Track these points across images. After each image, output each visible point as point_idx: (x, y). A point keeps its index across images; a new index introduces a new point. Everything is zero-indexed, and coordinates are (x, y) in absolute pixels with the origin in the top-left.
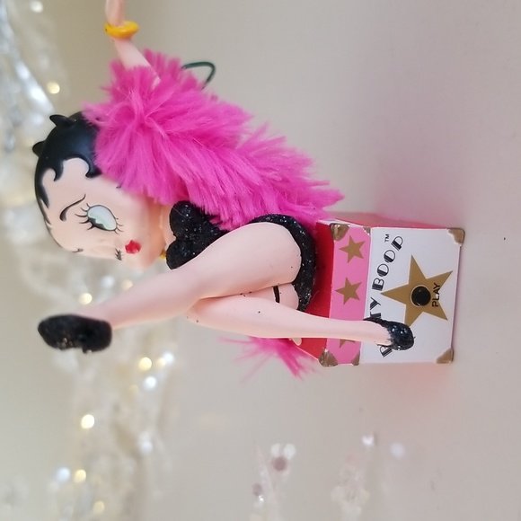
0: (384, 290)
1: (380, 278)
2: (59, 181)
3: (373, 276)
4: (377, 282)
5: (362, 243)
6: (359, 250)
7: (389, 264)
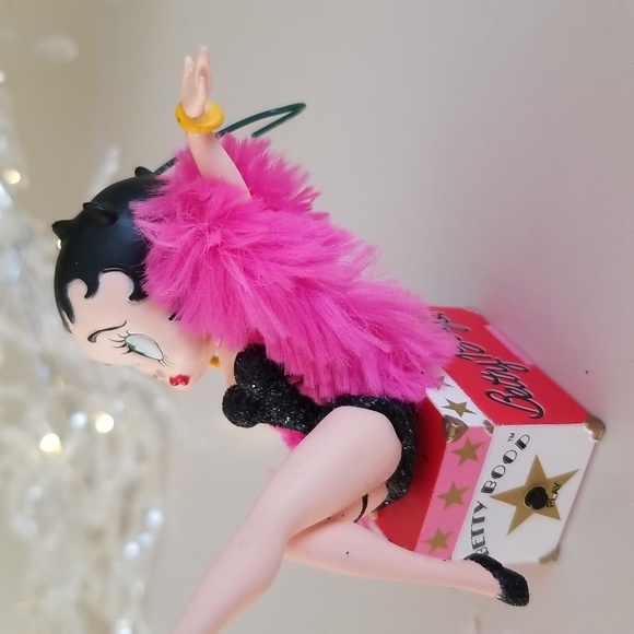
0: (494, 493)
1: (493, 480)
2: (90, 300)
3: (485, 478)
4: (488, 485)
5: (480, 444)
6: (475, 452)
7: (507, 466)
